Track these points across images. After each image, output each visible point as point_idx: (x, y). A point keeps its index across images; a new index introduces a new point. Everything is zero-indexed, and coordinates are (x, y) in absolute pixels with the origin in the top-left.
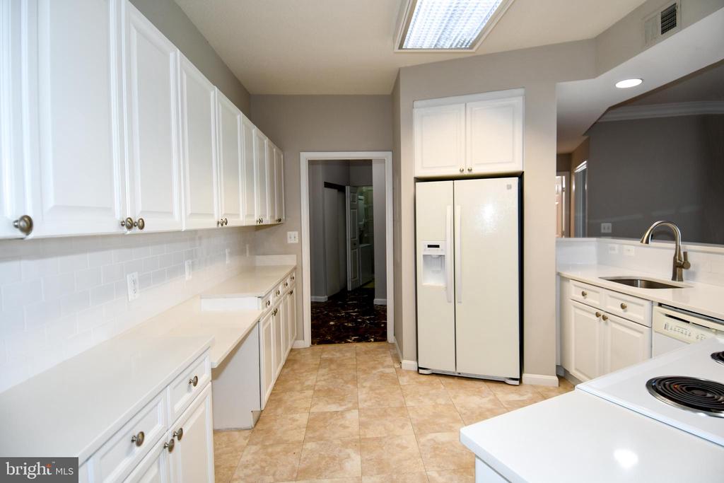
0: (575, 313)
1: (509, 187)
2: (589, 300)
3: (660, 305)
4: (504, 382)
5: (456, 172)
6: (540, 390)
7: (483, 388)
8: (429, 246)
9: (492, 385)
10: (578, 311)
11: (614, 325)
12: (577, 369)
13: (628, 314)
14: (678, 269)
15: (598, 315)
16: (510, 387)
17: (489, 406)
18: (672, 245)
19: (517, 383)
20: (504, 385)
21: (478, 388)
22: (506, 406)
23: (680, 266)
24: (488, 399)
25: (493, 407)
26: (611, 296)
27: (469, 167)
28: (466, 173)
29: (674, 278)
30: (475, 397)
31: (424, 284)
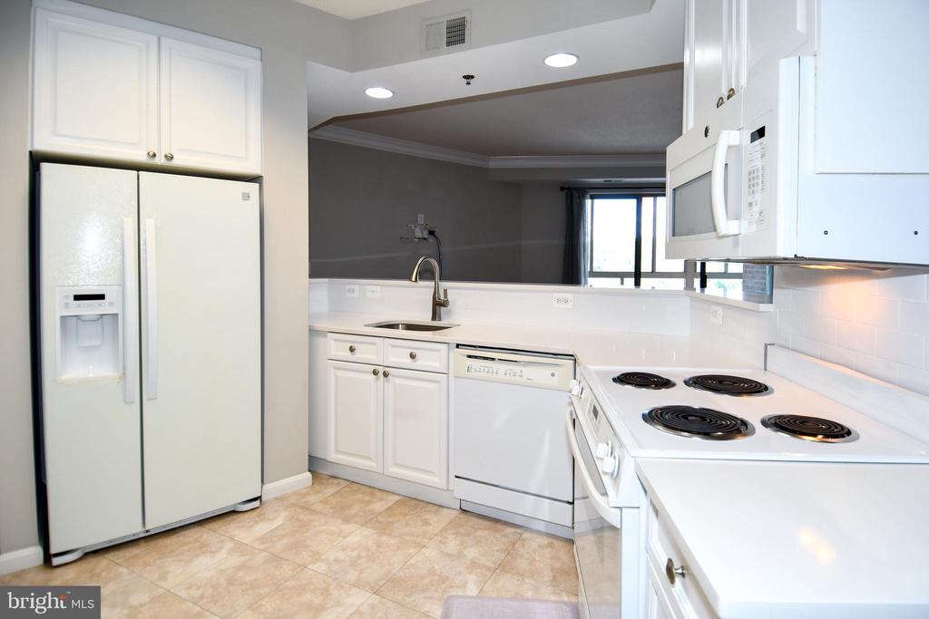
0: (336, 377)
1: (246, 197)
2: (358, 356)
3: (458, 346)
4: (234, 512)
5: (140, 156)
6: (293, 500)
7: (205, 536)
8: (77, 298)
9: (214, 525)
10: (340, 373)
11: (398, 381)
12: (337, 451)
13: (419, 364)
14: (437, 307)
15: (375, 373)
16: (246, 515)
17: (235, 560)
18: (432, 283)
19: (256, 504)
20: (235, 516)
21: (196, 540)
22: (262, 547)
23: (439, 304)
24: (224, 551)
25: (242, 559)
26: (393, 346)
27: (166, 151)
28: (160, 161)
29: (434, 318)
30: (201, 559)
31: (64, 377)
